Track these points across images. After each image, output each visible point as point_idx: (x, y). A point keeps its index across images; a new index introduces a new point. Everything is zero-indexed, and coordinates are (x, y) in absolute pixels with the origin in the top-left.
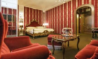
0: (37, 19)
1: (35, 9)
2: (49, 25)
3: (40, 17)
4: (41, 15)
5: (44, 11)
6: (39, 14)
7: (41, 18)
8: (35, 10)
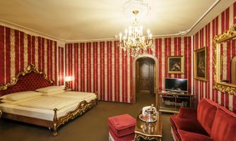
0: (39, 66)
1: (32, 34)
2: (77, 80)
3: (50, 59)
4: (53, 54)
5: (61, 44)
6: (46, 49)
7: (53, 62)
8: (34, 37)
